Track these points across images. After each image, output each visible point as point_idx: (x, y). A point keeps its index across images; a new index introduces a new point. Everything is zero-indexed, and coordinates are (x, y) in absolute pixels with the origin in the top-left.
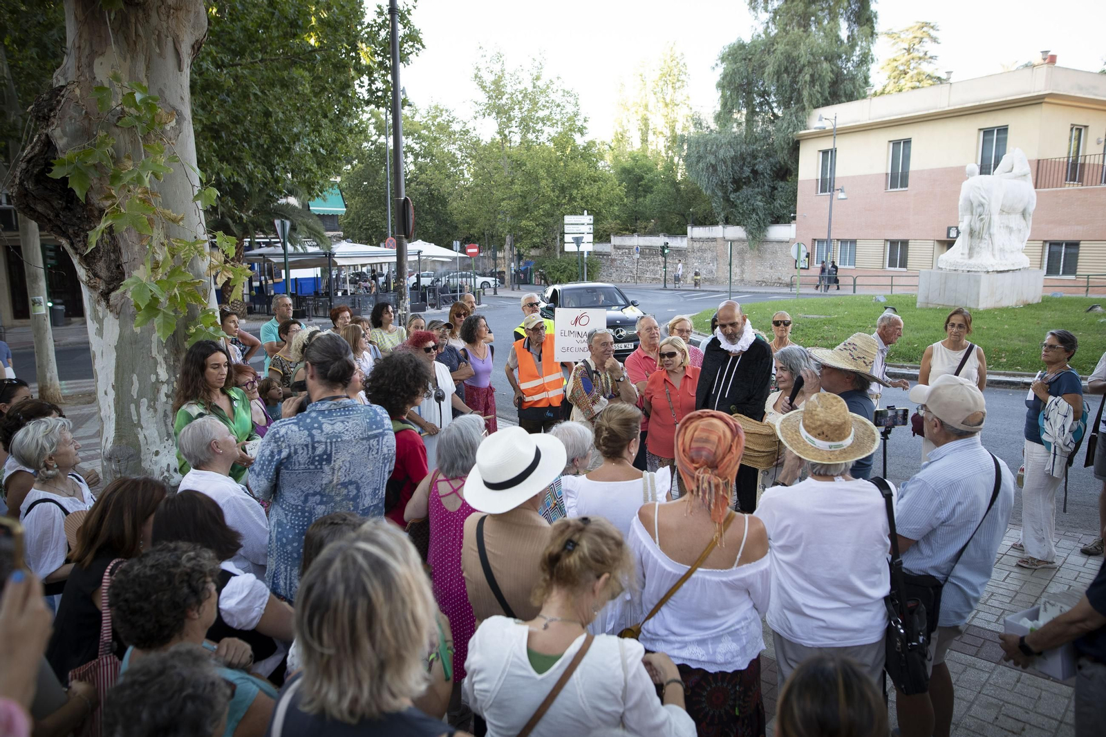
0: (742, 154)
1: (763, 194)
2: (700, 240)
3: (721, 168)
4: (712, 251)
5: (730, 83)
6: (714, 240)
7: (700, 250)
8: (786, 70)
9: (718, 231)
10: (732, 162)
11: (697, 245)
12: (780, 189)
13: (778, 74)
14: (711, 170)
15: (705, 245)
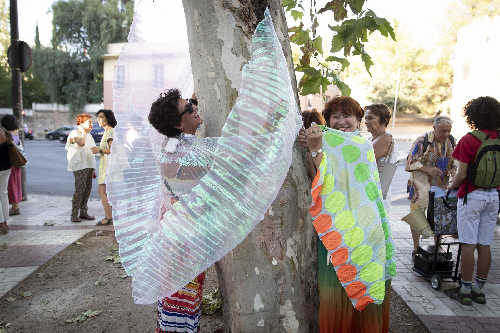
0: (69, 63)
1: (82, 87)
2: (42, 111)
3: (58, 70)
4: (51, 118)
5: (62, 22)
6: (52, 111)
7: (42, 117)
8: (94, 20)
9: (54, 107)
10: (65, 68)
11: (40, 114)
12: (92, 85)
13: (90, 22)
14: (52, 70)
15: (45, 115)
